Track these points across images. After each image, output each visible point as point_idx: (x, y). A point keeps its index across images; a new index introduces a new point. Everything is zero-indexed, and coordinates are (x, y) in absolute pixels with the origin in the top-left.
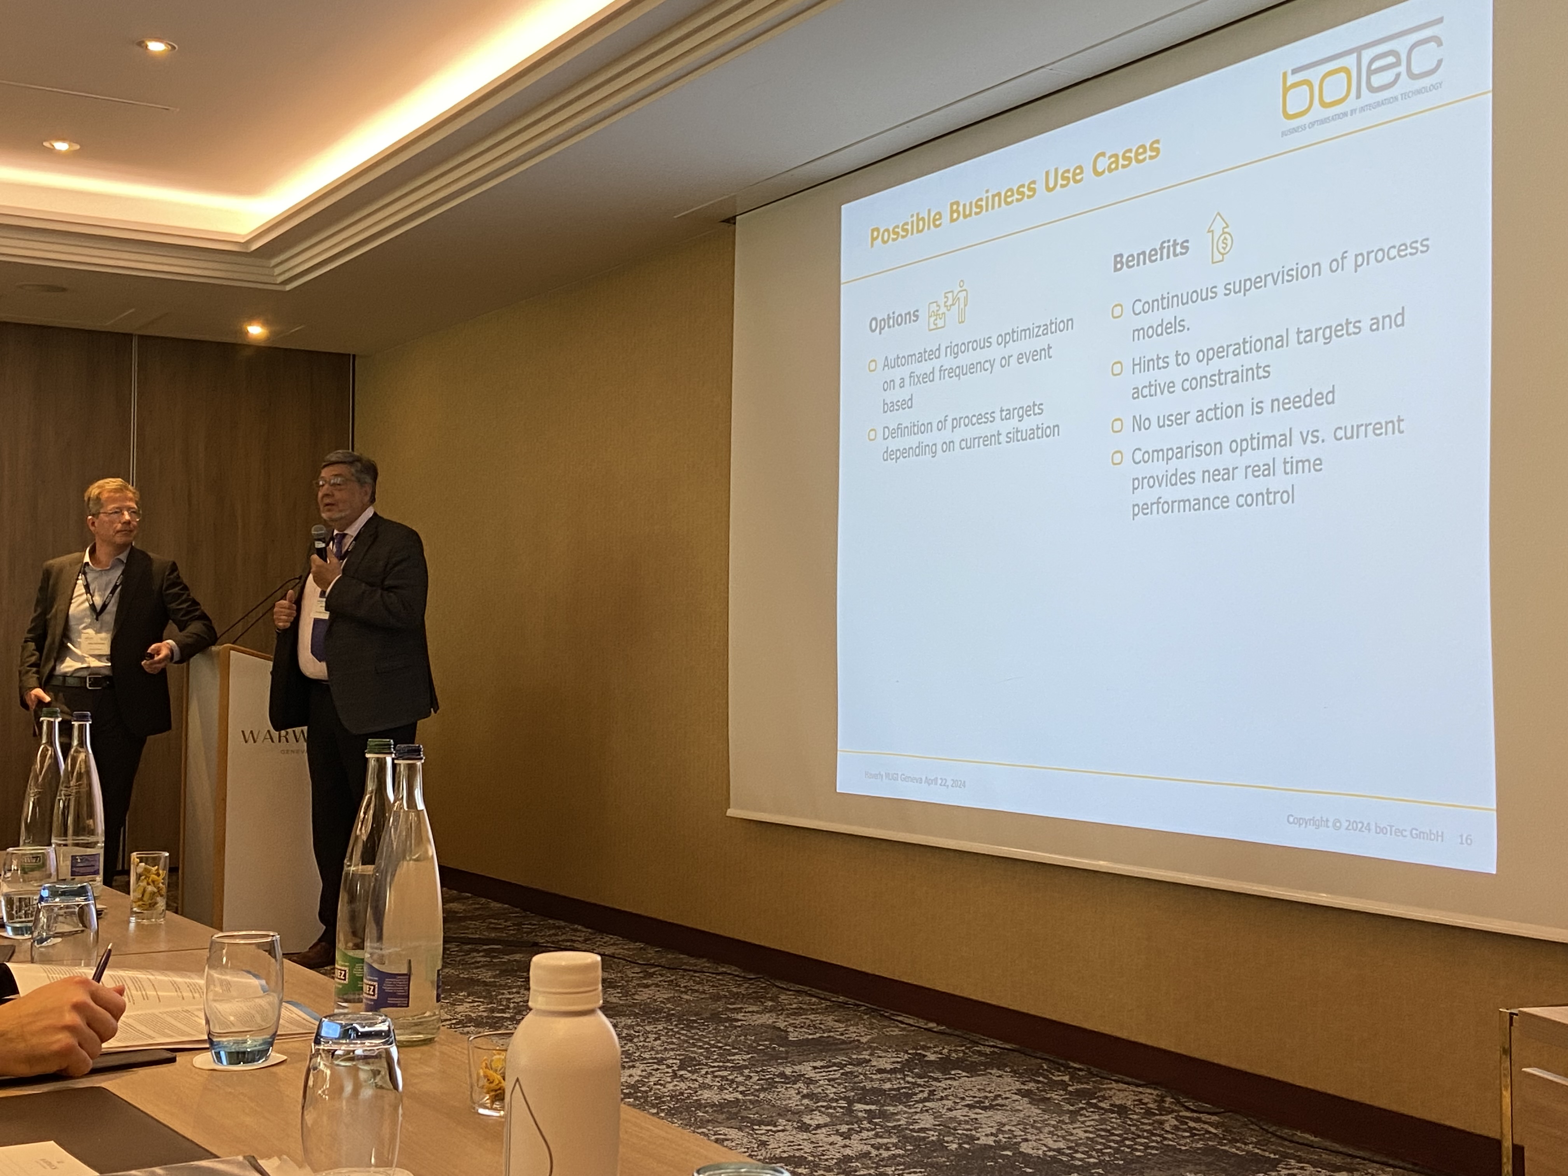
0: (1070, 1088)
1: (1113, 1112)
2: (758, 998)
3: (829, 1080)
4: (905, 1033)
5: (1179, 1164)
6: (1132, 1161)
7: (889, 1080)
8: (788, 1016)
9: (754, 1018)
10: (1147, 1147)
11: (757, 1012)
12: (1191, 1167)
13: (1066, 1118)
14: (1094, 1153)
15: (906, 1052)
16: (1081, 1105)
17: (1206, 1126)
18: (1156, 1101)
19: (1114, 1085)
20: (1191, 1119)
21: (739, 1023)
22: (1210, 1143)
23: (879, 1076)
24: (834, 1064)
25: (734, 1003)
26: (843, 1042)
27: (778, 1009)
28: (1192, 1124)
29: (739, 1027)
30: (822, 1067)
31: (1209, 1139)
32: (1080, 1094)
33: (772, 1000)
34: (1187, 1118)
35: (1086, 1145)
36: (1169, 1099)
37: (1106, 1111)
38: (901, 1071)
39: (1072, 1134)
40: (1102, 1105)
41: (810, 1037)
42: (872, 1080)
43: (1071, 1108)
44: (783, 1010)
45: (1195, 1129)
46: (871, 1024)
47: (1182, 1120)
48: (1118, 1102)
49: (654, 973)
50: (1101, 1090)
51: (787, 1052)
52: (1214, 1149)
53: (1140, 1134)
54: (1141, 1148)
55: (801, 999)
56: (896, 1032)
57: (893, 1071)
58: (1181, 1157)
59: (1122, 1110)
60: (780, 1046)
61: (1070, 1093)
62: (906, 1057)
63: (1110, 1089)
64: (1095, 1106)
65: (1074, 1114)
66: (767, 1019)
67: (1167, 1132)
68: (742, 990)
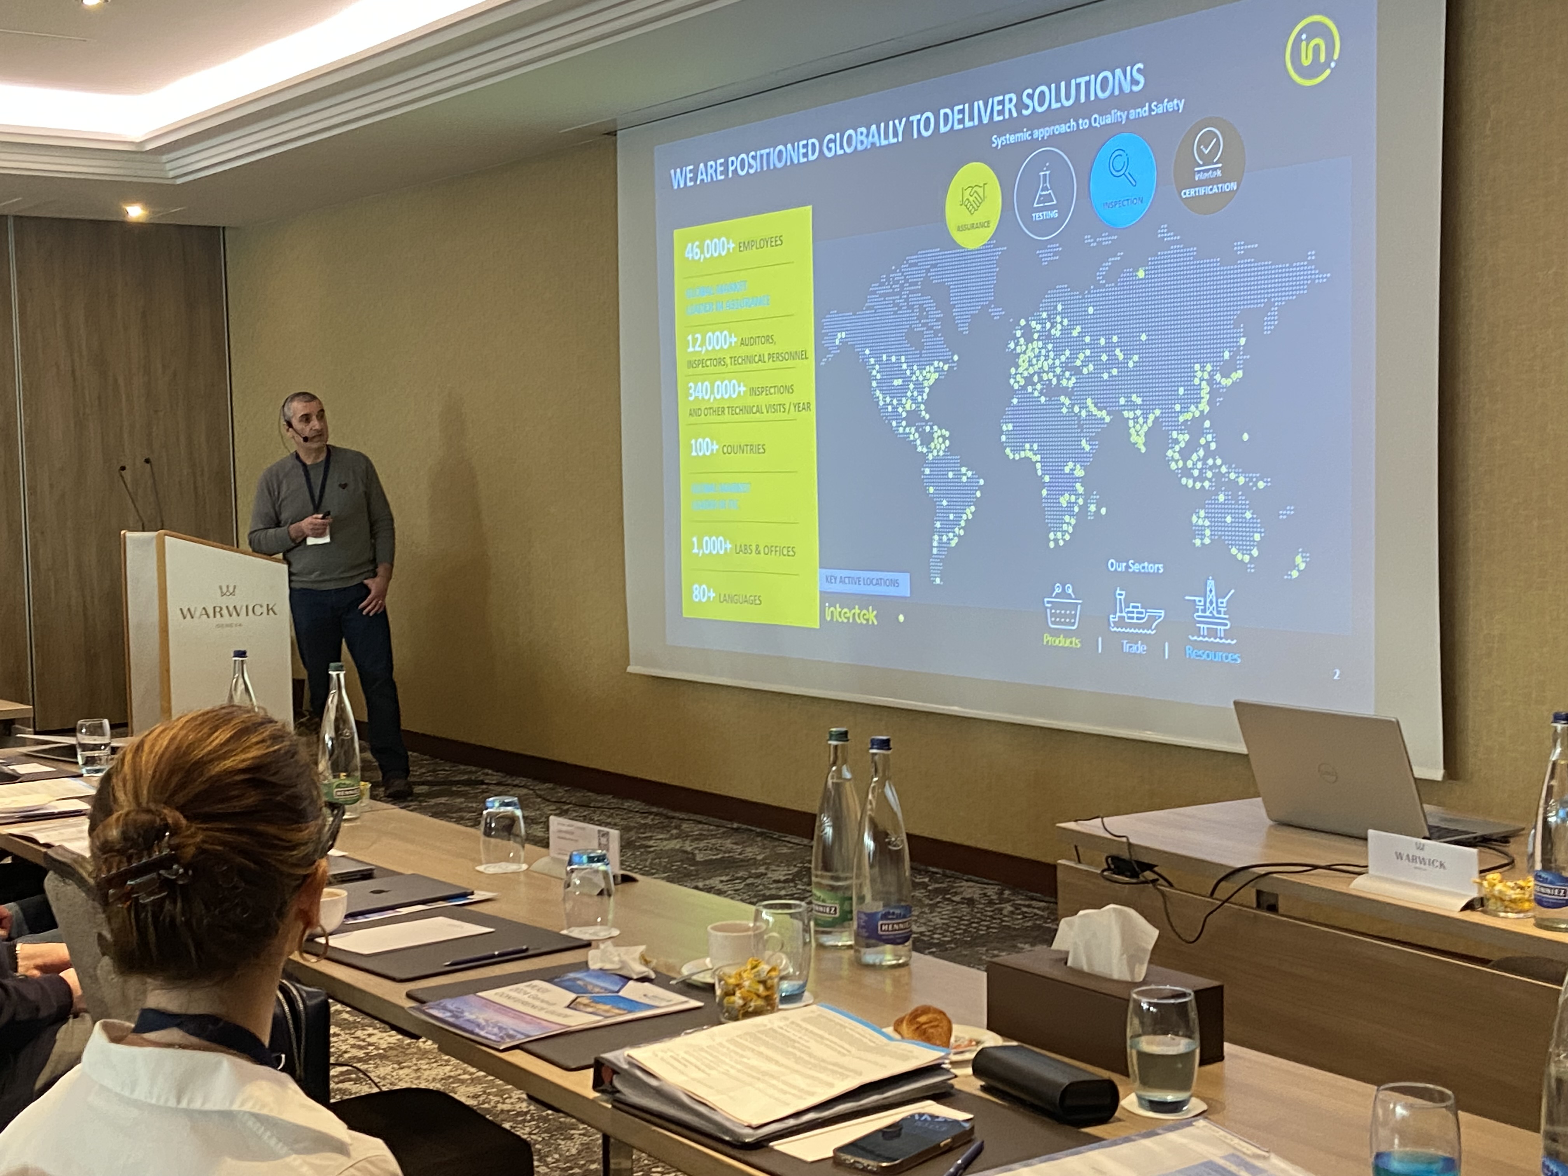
0: (930, 888)
1: (963, 903)
2: (664, 828)
3: (736, 890)
4: (792, 851)
5: (1014, 938)
6: (976, 938)
7: (784, 888)
8: (692, 841)
9: (665, 843)
10: (988, 927)
11: (666, 839)
12: (1021, 940)
13: (927, 910)
14: (949, 934)
15: (795, 866)
16: (938, 900)
17: (1036, 911)
18: (997, 893)
19: (964, 883)
20: (1025, 906)
21: (652, 849)
22: (1038, 922)
23: (774, 885)
24: (737, 879)
25: (644, 833)
26: (742, 861)
27: (683, 836)
28: (1025, 909)
29: (653, 852)
30: (727, 881)
31: (1036, 919)
32: (936, 890)
33: (676, 828)
34: (1020, 905)
35: (941, 928)
36: (1007, 892)
37: (958, 903)
38: (793, 880)
39: (931, 921)
40: (954, 899)
41: (714, 857)
42: (770, 889)
43: (931, 902)
44: (687, 836)
45: (1026, 912)
46: (764, 845)
47: (1017, 907)
48: (968, 896)
49: (568, 810)
50: (953, 887)
51: (697, 871)
52: (1040, 926)
53: (983, 918)
54: (985, 928)
55: (700, 826)
56: (785, 850)
57: (786, 881)
58: (1014, 933)
59: (970, 902)
60: (691, 865)
61: (929, 891)
62: (796, 869)
63: (961, 887)
64: (948, 899)
65: (933, 907)
66: (675, 844)
67: (1005, 916)
68: (649, 821)
